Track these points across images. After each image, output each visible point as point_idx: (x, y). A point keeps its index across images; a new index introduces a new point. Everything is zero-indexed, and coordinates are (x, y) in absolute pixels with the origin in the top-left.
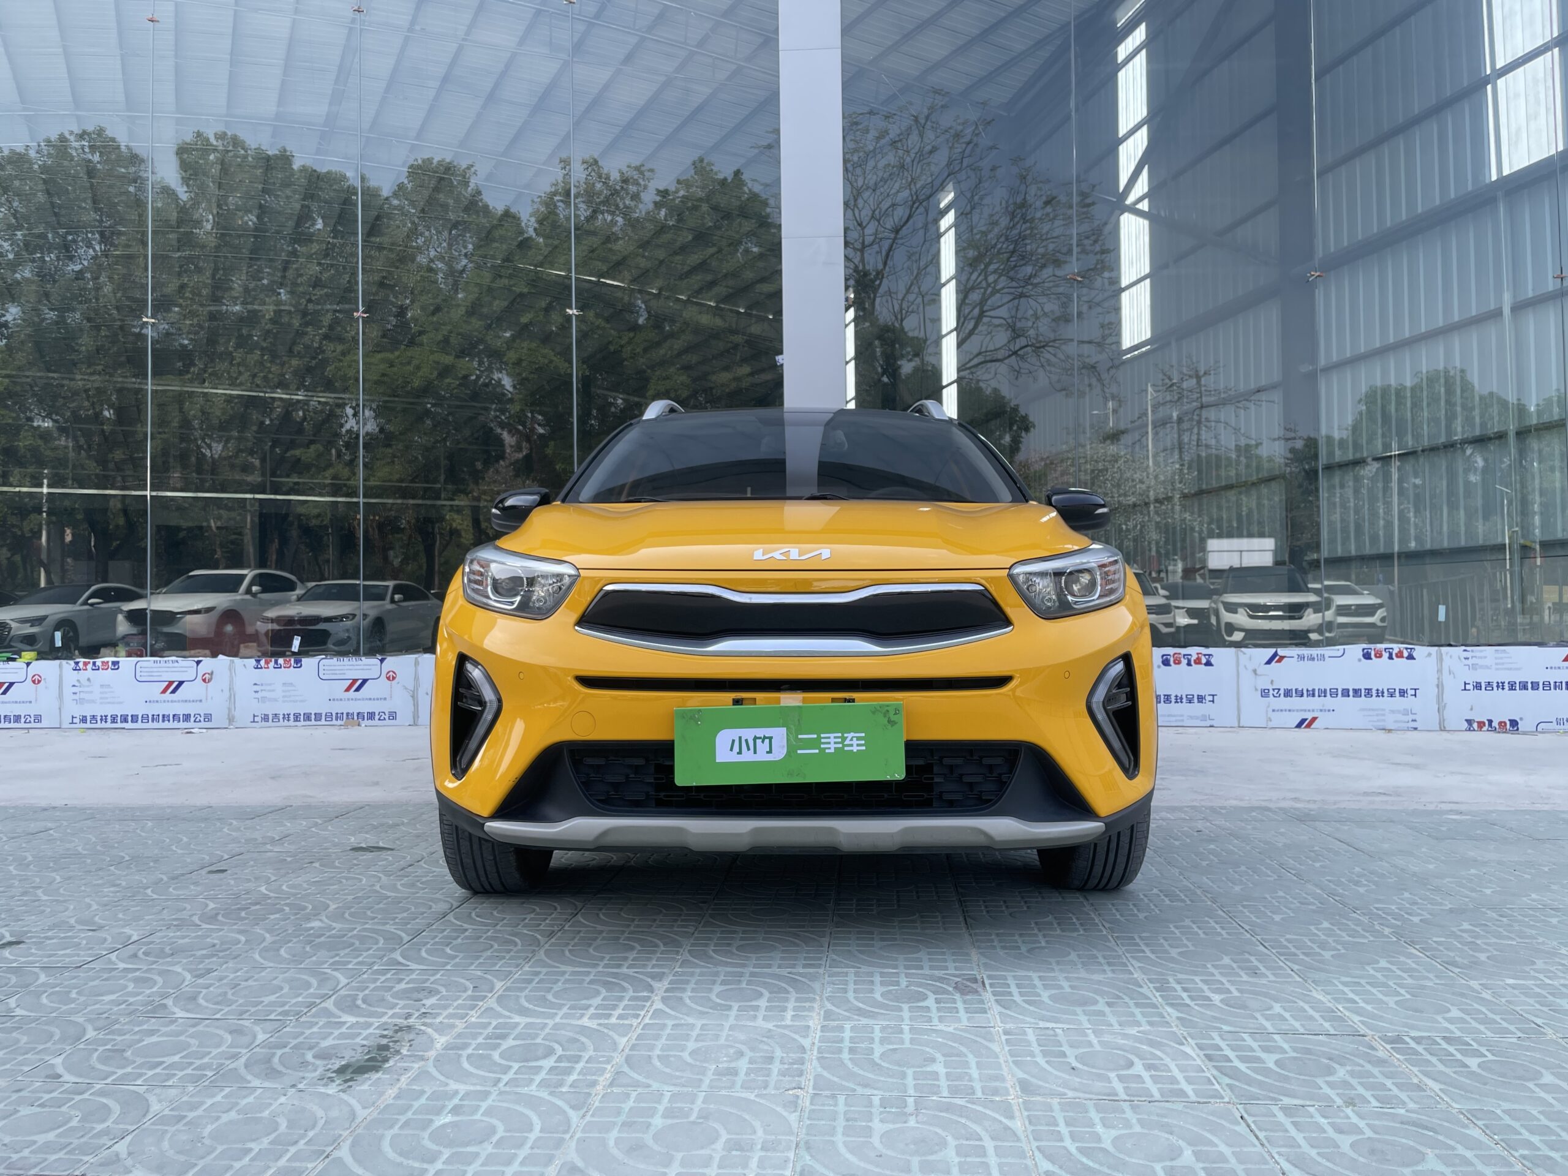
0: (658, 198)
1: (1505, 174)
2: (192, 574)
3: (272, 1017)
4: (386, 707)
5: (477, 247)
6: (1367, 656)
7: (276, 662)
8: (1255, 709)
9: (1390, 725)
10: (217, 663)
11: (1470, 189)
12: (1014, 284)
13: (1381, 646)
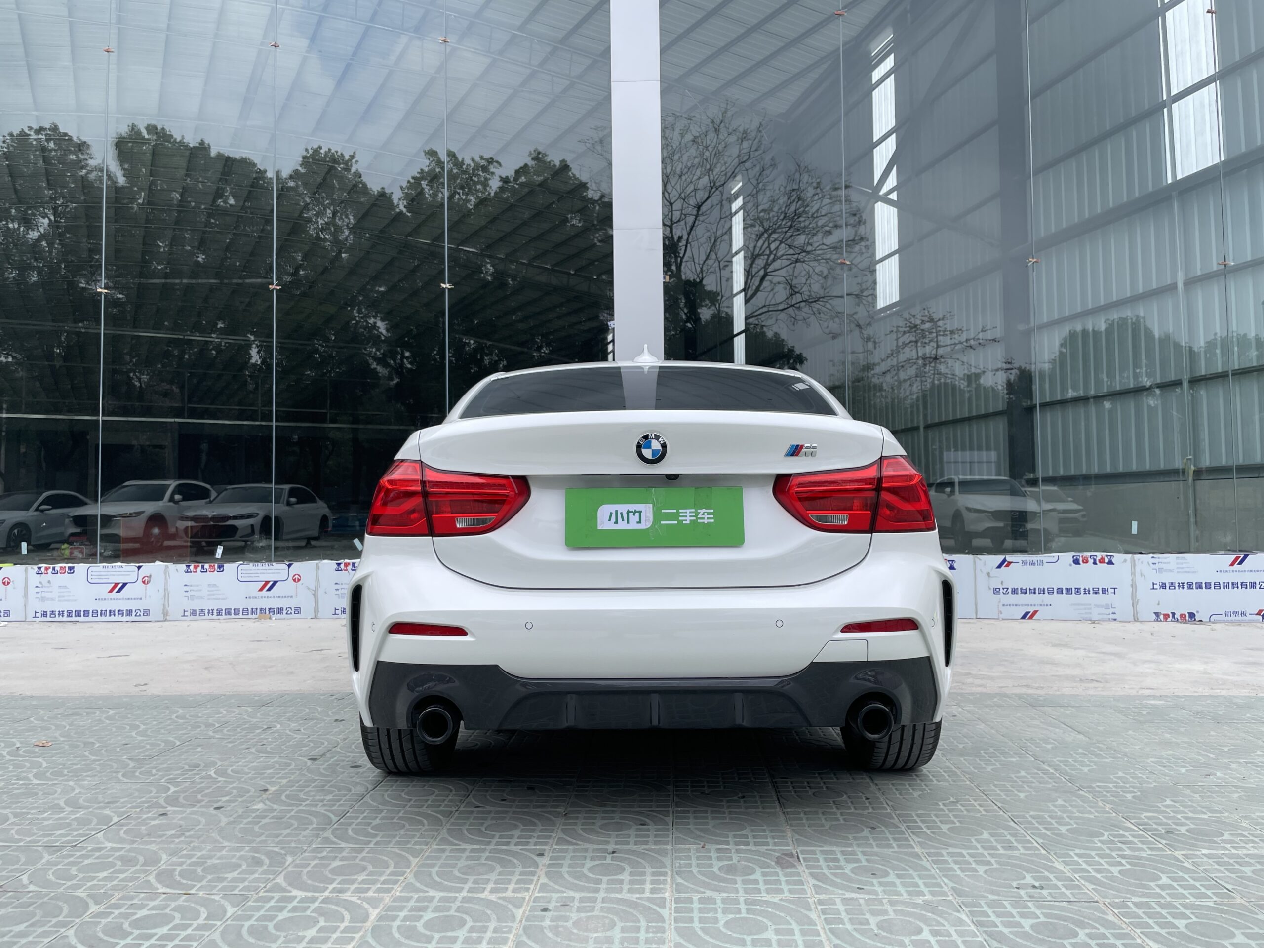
0: (502, 185)
1: (1178, 179)
2: (128, 483)
4: (293, 604)
5: (358, 221)
6: (1076, 562)
7: (203, 567)
8: (989, 603)
9: (1095, 617)
10: (155, 568)
11: (1151, 189)
12: (791, 251)
13: (1087, 554)
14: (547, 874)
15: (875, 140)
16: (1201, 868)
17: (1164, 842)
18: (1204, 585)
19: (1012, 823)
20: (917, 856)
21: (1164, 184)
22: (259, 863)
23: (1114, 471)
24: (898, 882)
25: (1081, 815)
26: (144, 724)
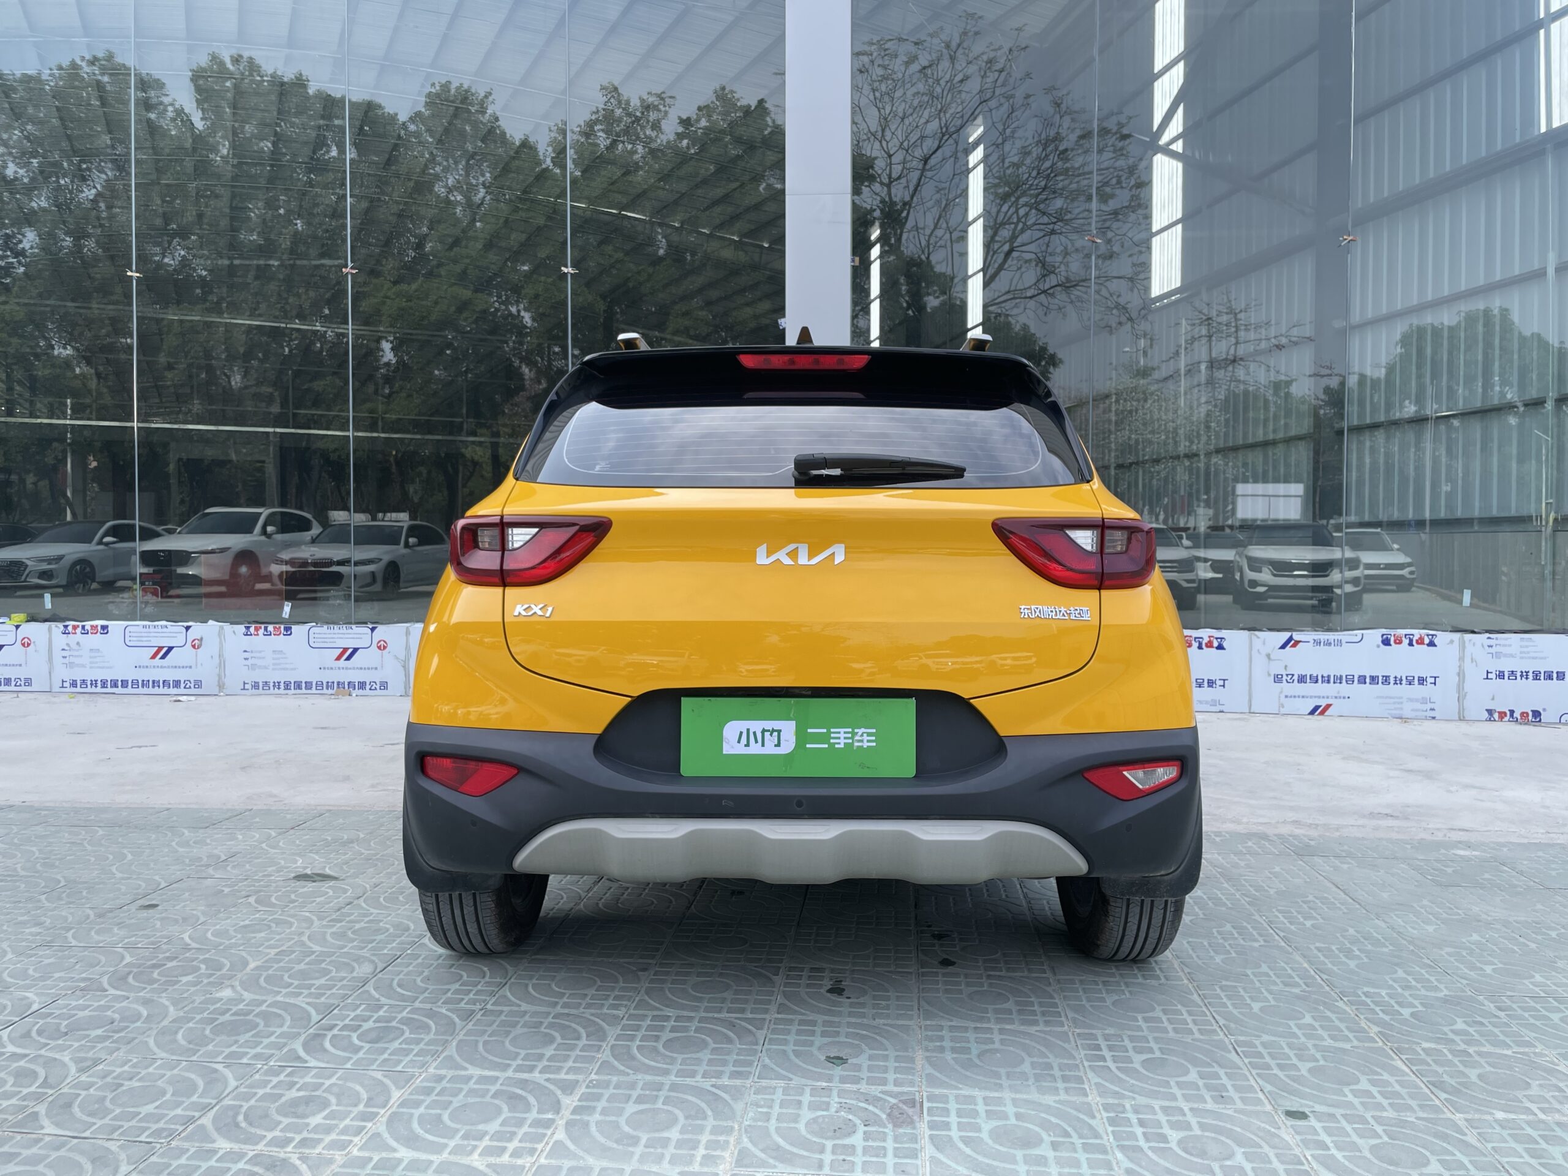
0: (680, 130)
1: (1556, 124)
2: (208, 511)
3: (143, 1138)
4: (377, 677)
5: (495, 178)
6: (1386, 642)
7: (266, 629)
8: (1267, 694)
10: (208, 630)
11: (1517, 140)
12: (1044, 220)
13: (1402, 632)
15: (1156, 71)
18: (1555, 675)
21: (1536, 133)
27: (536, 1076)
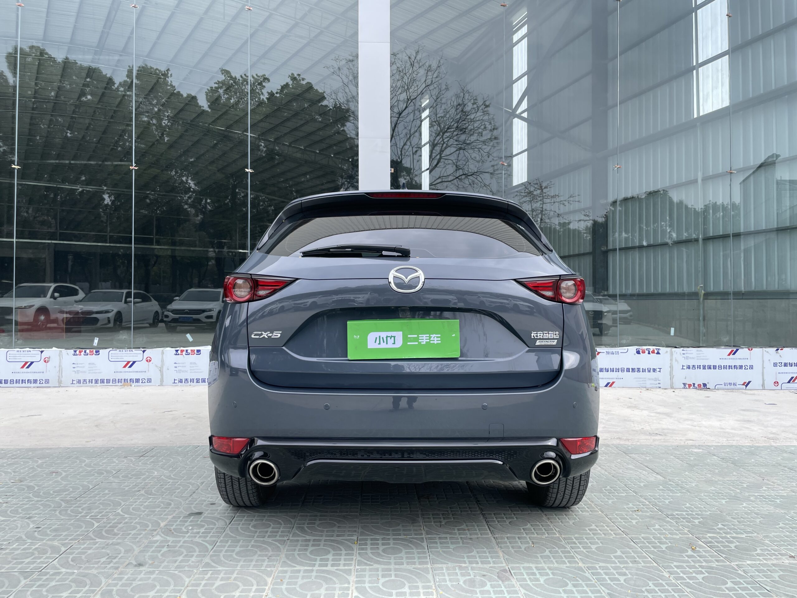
1: (701, 115)
2: (22, 285)
4: (146, 376)
5: (174, 115)
6: (638, 352)
7: (85, 352)
9: (648, 386)
10: (52, 352)
11: (684, 121)
12: (456, 143)
13: (645, 348)
14: (356, 588)
15: (514, 79)
16: (749, 574)
17: (724, 556)
18: (712, 367)
19: (632, 543)
20: (580, 569)
21: (692, 118)
22: (168, 584)
23: (655, 292)
24: (574, 589)
25: (671, 536)
26: (65, 471)
27: (329, 568)
